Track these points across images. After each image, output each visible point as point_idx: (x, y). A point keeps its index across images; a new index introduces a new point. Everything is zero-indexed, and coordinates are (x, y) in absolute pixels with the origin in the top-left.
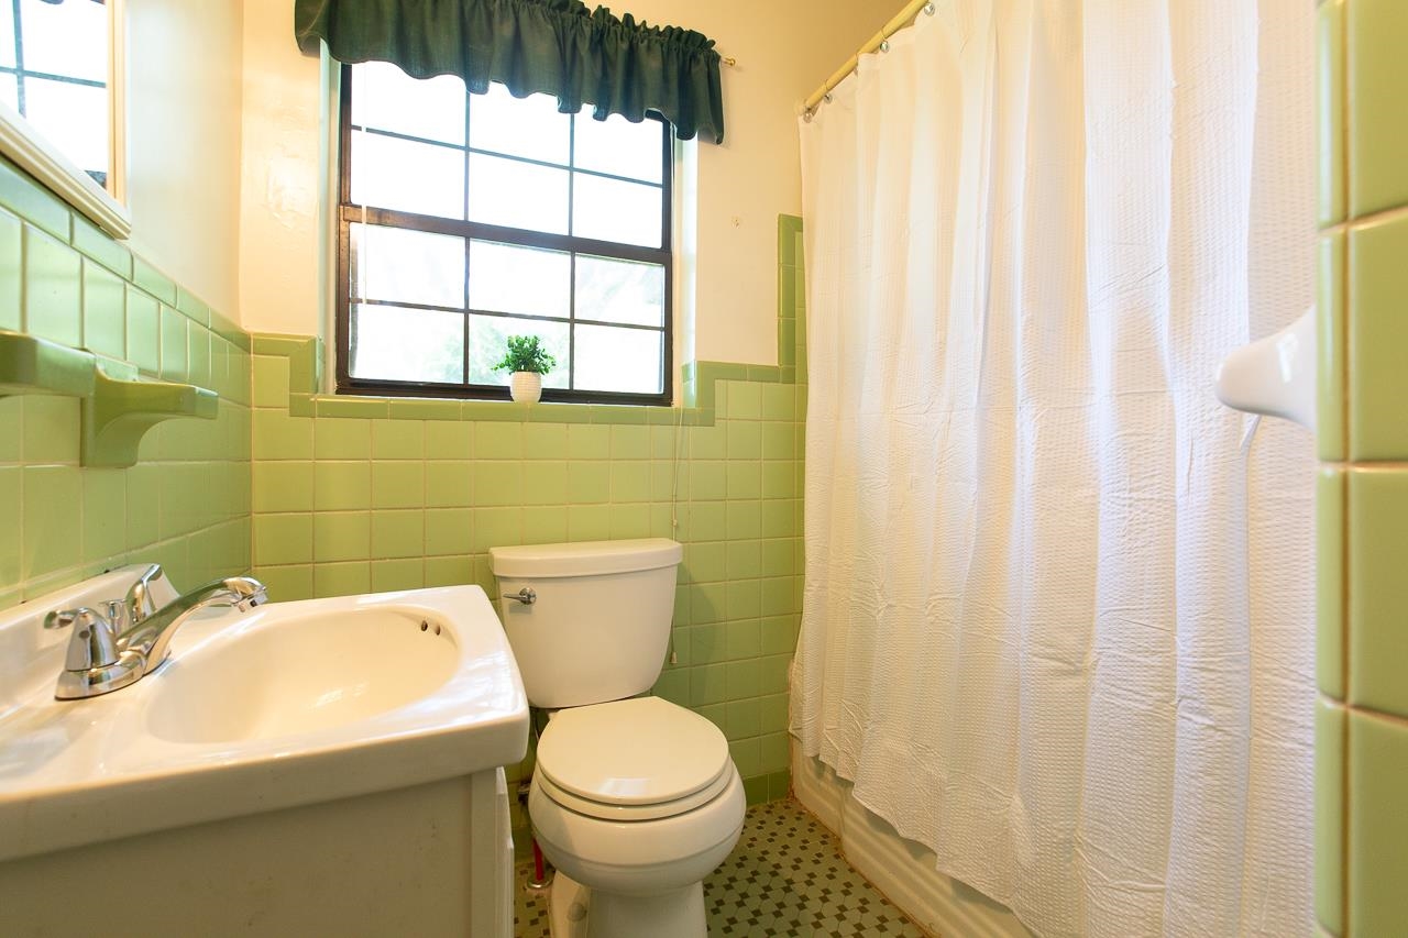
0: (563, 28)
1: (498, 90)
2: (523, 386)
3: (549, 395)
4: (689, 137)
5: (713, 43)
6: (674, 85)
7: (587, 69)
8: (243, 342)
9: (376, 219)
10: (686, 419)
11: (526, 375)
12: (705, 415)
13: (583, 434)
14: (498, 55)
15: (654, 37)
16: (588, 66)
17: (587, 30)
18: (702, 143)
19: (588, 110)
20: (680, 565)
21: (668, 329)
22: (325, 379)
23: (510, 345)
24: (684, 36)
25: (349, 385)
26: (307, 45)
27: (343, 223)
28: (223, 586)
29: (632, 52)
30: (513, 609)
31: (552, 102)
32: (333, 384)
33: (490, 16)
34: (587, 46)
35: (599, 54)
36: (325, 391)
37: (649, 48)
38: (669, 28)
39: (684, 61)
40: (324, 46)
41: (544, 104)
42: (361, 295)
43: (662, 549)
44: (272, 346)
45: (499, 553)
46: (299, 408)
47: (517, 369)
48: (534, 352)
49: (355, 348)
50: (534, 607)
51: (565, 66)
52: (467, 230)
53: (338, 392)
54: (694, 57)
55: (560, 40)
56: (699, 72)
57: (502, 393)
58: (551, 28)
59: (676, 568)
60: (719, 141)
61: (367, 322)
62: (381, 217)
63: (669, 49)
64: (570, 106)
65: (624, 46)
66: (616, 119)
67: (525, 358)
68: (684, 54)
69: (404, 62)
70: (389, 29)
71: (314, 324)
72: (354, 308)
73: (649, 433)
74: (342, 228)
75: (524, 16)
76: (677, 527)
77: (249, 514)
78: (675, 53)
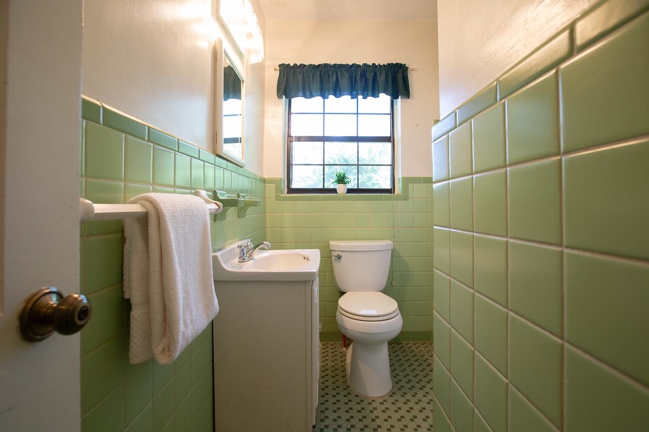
0: (352, 73)
1: (331, 97)
2: (341, 189)
3: (350, 191)
4: (398, 98)
5: (405, 65)
6: (390, 83)
7: (359, 86)
8: (264, 181)
9: (297, 140)
10: (398, 198)
11: (341, 185)
12: (405, 197)
13: (361, 204)
14: (331, 88)
15: (383, 68)
16: (360, 84)
17: (359, 72)
18: (402, 100)
19: (360, 97)
20: (392, 249)
21: (393, 165)
22: (284, 189)
23: (337, 176)
24: (394, 66)
25: (291, 191)
26: (280, 96)
27: (289, 142)
28: (263, 244)
29: (375, 74)
30: (335, 260)
31: (349, 97)
32: (286, 190)
33: (329, 75)
34: (359, 77)
35: (364, 78)
36: (284, 193)
37: (381, 72)
38: (389, 64)
39: (394, 73)
40: (284, 96)
41: (346, 99)
42: (293, 163)
43: (388, 243)
44: (271, 181)
45: (332, 243)
46: (278, 198)
47: (339, 183)
48: (344, 177)
49: (292, 179)
50: (342, 260)
51: (352, 85)
52: (324, 139)
53: (288, 193)
54: (398, 71)
55: (351, 78)
56: (400, 76)
57: (334, 191)
58: (347, 74)
59: (391, 251)
60: (409, 98)
61: (296, 170)
62: (299, 139)
63: (388, 71)
64: (354, 97)
65: (372, 74)
66: (370, 99)
67: (341, 180)
68: (394, 71)
69: (305, 96)
70: (300, 87)
71: (281, 174)
72: (292, 167)
73: (383, 203)
74: (289, 144)
75: (339, 73)
76: (394, 236)
77: (266, 228)
78: (390, 73)
